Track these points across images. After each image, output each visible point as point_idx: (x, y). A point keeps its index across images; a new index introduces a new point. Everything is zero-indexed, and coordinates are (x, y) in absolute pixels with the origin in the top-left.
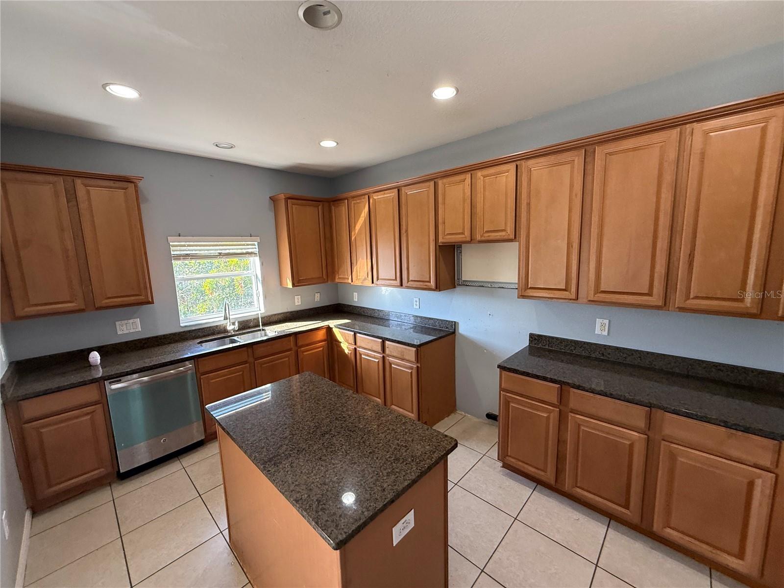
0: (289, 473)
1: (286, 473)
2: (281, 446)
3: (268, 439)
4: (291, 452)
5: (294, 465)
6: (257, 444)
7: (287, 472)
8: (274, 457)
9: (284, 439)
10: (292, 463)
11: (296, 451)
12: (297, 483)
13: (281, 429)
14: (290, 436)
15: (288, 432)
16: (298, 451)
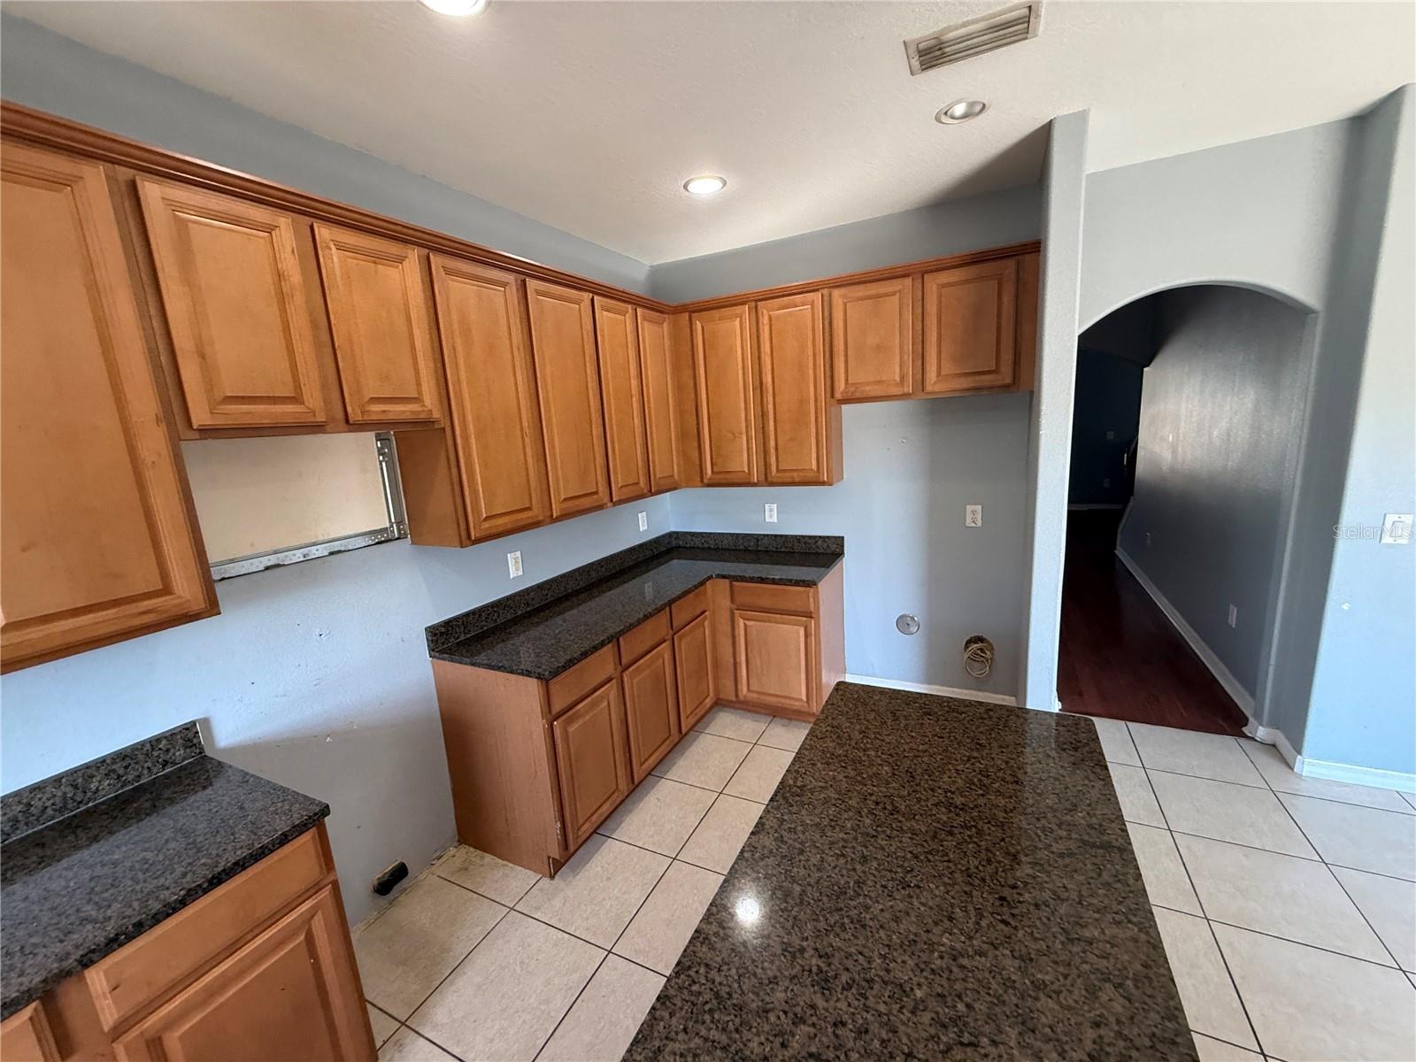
0: (1088, 802)
1: (1093, 805)
2: (1062, 855)
3: (1080, 895)
4: (1055, 827)
5: (1068, 805)
6: (1115, 907)
7: (1089, 805)
8: (1093, 846)
9: (1041, 865)
10: (1071, 811)
11: (1043, 821)
12: (1087, 782)
13: (1027, 895)
14: (1024, 859)
15: (1018, 874)
16: (1038, 819)
